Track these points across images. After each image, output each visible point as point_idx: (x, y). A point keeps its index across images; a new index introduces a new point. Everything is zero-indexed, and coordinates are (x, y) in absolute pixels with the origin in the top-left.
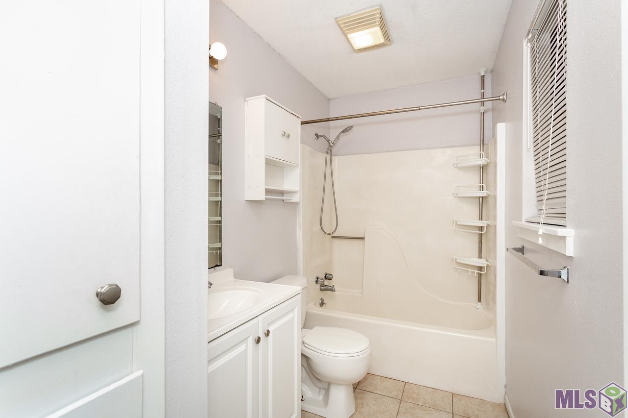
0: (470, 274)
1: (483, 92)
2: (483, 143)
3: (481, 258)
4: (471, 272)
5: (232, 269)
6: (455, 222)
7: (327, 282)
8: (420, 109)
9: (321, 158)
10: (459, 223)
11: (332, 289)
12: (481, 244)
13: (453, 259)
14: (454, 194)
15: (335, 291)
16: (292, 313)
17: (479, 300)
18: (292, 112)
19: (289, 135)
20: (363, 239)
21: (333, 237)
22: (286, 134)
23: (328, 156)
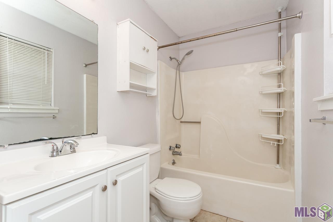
0: (272, 144)
1: (280, 23)
2: (280, 57)
3: (279, 134)
4: (273, 143)
5: (106, 137)
6: (260, 111)
7: (176, 150)
8: (237, 31)
9: (173, 72)
10: (263, 111)
11: (180, 154)
12: (279, 125)
13: (259, 135)
14: (260, 92)
15: (182, 155)
16: (142, 168)
17: (278, 162)
18: (150, 35)
19: (148, 50)
20: (199, 123)
21: (181, 122)
22: (146, 49)
23: (178, 71)
